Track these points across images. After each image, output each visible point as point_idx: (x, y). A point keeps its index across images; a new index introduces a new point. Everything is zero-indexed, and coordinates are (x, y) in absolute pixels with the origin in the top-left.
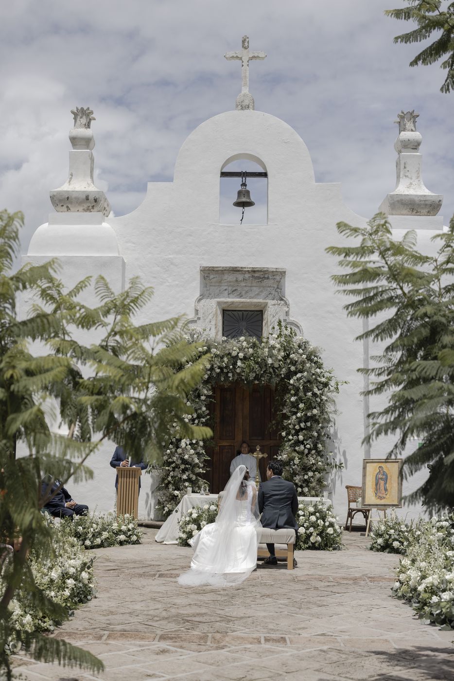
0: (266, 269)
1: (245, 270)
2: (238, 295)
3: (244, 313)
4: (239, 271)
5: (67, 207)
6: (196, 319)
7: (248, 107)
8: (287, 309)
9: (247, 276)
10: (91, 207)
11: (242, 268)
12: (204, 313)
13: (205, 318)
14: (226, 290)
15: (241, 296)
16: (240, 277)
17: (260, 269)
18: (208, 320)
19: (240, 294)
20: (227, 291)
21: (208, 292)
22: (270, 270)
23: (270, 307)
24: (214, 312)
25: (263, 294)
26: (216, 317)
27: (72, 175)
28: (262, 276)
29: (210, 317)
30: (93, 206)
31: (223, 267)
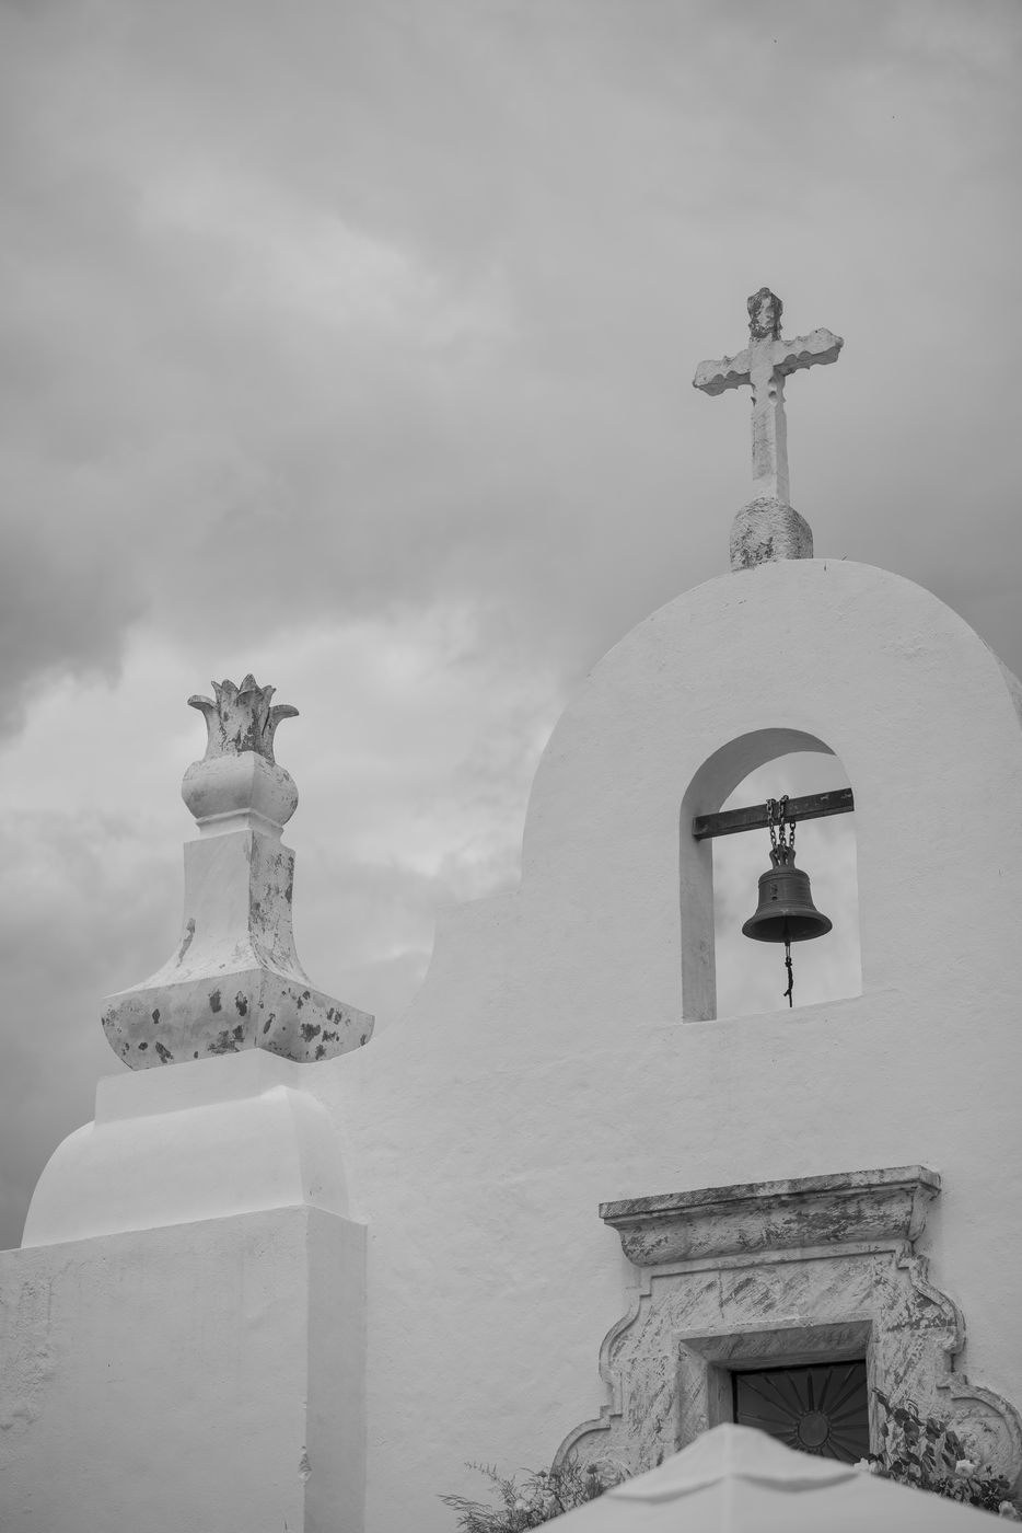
0: (840, 1181)
1: (762, 1193)
2: (756, 1304)
3: (813, 1373)
4: (740, 1201)
5: (160, 1048)
6: (603, 1424)
7: (769, 552)
8: (949, 1342)
9: (779, 1219)
10: (231, 1036)
11: (751, 1187)
12: (633, 1397)
13: (641, 1414)
14: (710, 1286)
15: (770, 1306)
16: (755, 1227)
17: (818, 1186)
18: (648, 1424)
19: (766, 1295)
20: (715, 1293)
21: (646, 1304)
22: (856, 1180)
23: (883, 1337)
24: (671, 1387)
25: (852, 1288)
26: (681, 1405)
27: (192, 929)
28: (836, 1213)
29: (658, 1408)
30: (238, 1031)
31: (682, 1196)
